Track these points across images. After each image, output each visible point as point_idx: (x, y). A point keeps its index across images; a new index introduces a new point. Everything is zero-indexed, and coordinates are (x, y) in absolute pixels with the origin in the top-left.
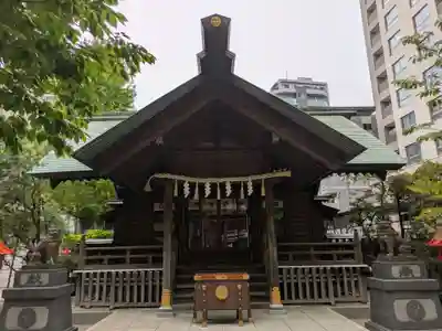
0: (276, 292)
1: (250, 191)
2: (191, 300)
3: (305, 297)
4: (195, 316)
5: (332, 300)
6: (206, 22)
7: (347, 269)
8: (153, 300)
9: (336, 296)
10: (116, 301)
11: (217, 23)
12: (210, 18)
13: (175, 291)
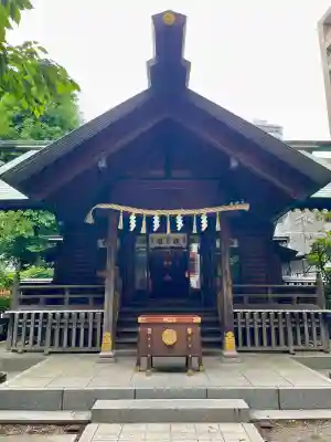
0: (229, 338)
1: (204, 226)
2: (134, 344)
3: (261, 344)
4: (138, 364)
5: (292, 348)
6: (157, 19)
7: (308, 314)
8: (94, 345)
9: (295, 343)
10: (52, 345)
11: (170, 20)
12: (162, 14)
13: (117, 335)
